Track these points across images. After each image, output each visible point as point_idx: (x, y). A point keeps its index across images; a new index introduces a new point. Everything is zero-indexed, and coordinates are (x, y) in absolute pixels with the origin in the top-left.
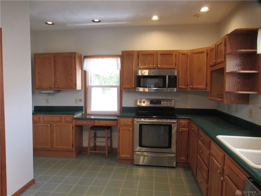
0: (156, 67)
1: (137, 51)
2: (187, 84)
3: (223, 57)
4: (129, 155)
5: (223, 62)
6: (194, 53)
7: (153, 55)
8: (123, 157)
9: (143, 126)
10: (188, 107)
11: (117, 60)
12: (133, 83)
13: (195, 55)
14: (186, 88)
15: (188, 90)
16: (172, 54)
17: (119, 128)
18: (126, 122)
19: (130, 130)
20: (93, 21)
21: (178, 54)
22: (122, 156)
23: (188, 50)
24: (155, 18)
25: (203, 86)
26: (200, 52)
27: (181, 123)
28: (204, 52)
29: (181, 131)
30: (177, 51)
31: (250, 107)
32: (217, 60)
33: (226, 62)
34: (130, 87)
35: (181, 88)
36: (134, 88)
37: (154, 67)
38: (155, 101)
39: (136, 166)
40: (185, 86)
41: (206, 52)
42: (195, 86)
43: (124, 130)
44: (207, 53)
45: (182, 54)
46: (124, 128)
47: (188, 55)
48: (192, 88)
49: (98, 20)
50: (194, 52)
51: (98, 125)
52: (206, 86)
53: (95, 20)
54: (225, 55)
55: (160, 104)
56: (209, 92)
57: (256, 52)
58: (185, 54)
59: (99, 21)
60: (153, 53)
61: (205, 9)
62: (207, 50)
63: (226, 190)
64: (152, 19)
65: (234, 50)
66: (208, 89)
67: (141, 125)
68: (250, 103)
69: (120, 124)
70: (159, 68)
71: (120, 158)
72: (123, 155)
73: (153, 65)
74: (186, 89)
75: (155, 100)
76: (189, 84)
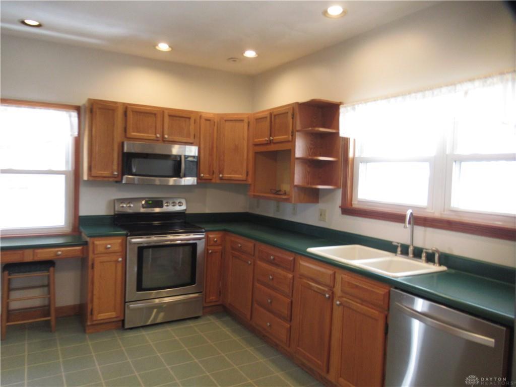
0: (161, 139)
1: (124, 104)
2: (213, 171)
3: (290, 134)
4: (114, 313)
5: (289, 141)
6: (226, 121)
7: (155, 114)
8: (101, 320)
9: (145, 250)
10: (207, 211)
11: (70, 116)
12: (115, 167)
13: (227, 124)
14: (211, 178)
15: (213, 181)
16: (189, 118)
17: (93, 260)
18: (109, 246)
19: (117, 261)
20: (23, 23)
21: (198, 118)
22: (99, 318)
23: (214, 114)
24: (163, 47)
25: (242, 175)
26: (235, 120)
27: (210, 238)
28: (243, 120)
29: (211, 252)
30: (197, 113)
31: (320, 206)
32: (275, 136)
33: (295, 142)
34: (107, 175)
35: (204, 178)
36: (116, 176)
37: (157, 137)
38: (150, 202)
39: (129, 330)
40: (209, 174)
41: (246, 121)
42: (227, 176)
43: (104, 262)
44: (249, 123)
45: (206, 120)
46: (105, 259)
47: (214, 122)
48: (221, 179)
49: (36, 23)
50: (225, 119)
51: (32, 261)
52: (247, 175)
53: (27, 21)
54: (292, 132)
55: (161, 206)
56: (250, 184)
57: (338, 133)
58: (209, 120)
59: (39, 26)
60: (155, 112)
61: (250, 54)
62: (248, 118)
63: (343, 317)
64: (157, 48)
65: (309, 127)
66: (250, 181)
67: (141, 249)
68: (320, 201)
69: (96, 252)
70: (167, 140)
71: (95, 322)
72: (101, 315)
73: (155, 134)
74: (211, 180)
75: (152, 201)
76: (215, 171)
